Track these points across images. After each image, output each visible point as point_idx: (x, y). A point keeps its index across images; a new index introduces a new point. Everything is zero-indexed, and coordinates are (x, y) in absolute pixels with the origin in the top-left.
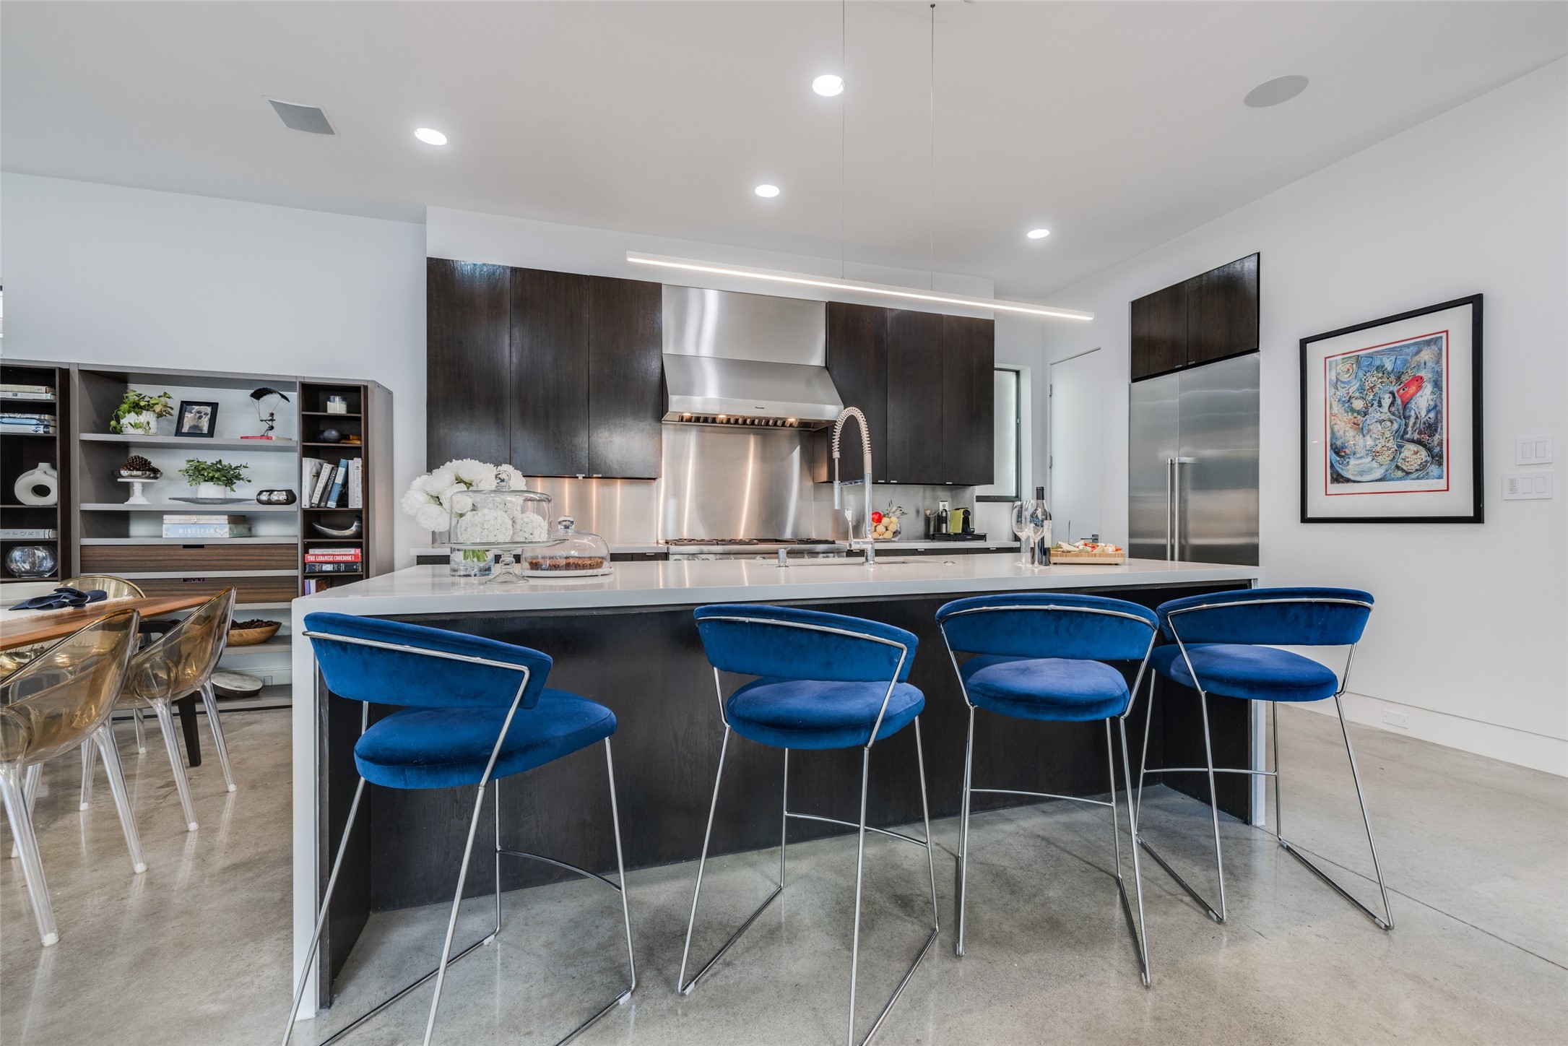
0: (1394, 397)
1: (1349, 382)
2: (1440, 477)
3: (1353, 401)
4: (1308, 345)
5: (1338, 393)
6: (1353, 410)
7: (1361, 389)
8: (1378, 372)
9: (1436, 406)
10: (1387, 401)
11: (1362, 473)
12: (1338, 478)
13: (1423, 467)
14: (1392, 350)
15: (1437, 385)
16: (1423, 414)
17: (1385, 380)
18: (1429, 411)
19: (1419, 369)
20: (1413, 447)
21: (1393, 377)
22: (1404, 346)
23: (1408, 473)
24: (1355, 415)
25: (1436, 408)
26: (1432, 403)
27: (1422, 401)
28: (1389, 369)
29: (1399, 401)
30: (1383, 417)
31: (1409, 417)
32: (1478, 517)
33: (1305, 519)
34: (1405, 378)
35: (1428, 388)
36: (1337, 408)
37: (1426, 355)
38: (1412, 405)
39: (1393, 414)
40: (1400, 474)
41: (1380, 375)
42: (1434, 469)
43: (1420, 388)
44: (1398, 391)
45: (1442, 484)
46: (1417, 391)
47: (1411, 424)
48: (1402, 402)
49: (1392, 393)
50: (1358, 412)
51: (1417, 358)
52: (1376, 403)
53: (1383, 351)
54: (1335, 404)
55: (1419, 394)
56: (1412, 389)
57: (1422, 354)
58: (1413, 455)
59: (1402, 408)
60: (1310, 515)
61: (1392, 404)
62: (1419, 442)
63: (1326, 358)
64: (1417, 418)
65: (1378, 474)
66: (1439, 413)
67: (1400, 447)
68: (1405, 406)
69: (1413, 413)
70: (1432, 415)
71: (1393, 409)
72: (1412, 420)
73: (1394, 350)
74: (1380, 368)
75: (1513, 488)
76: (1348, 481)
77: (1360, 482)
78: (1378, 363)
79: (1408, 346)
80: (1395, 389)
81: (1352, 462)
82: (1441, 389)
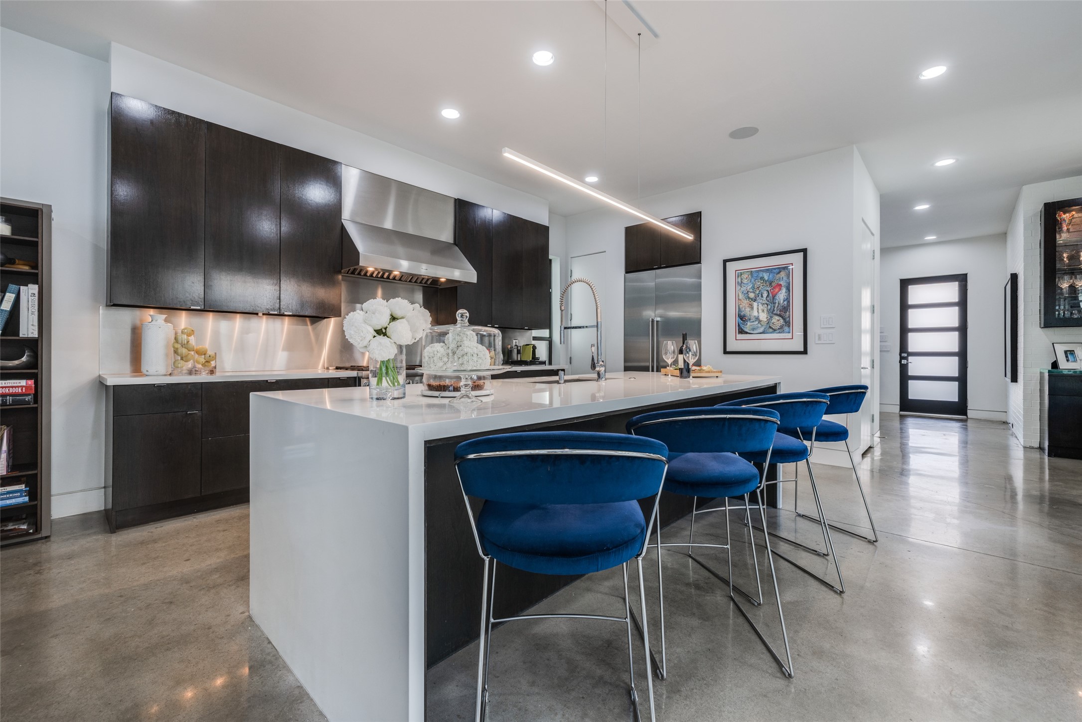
0: (769, 293)
1: (747, 284)
2: (789, 333)
3: (749, 293)
4: (727, 263)
5: (742, 289)
6: (749, 298)
7: (753, 287)
8: (761, 280)
9: (787, 299)
10: (765, 295)
11: (753, 329)
12: (741, 331)
13: (781, 327)
14: (767, 270)
15: (788, 289)
16: (782, 302)
17: (764, 284)
18: (784, 301)
19: (779, 281)
20: (777, 318)
21: (768, 283)
22: (773, 269)
23: (775, 330)
24: (750, 300)
25: (788, 300)
26: (786, 297)
27: (782, 295)
28: (766, 279)
29: (771, 295)
30: (763, 302)
31: (776, 303)
32: (805, 352)
33: (726, 352)
34: (774, 284)
35: (784, 290)
36: (741, 296)
37: (783, 274)
38: (777, 297)
39: (768, 301)
40: (771, 330)
41: (762, 282)
42: (786, 329)
43: (780, 289)
44: (770, 290)
45: (789, 336)
46: (779, 291)
47: (776, 307)
48: (772, 295)
49: (767, 291)
50: (752, 299)
51: (779, 275)
52: (760, 295)
53: (763, 270)
54: (740, 294)
55: (780, 292)
56: (777, 290)
57: (781, 273)
58: (777, 321)
59: (772, 299)
60: (728, 350)
61: (768, 296)
62: (780, 315)
63: (736, 271)
64: (779, 304)
65: (761, 330)
66: (789, 302)
67: (771, 317)
68: (774, 297)
69: (777, 301)
70: (785, 303)
71: (768, 299)
72: (777, 305)
73: (769, 270)
74: (762, 278)
75: (819, 339)
76: (747, 333)
77: (752, 334)
78: (761, 276)
79: (775, 269)
80: (769, 289)
81: (749, 324)
82: (789, 291)
